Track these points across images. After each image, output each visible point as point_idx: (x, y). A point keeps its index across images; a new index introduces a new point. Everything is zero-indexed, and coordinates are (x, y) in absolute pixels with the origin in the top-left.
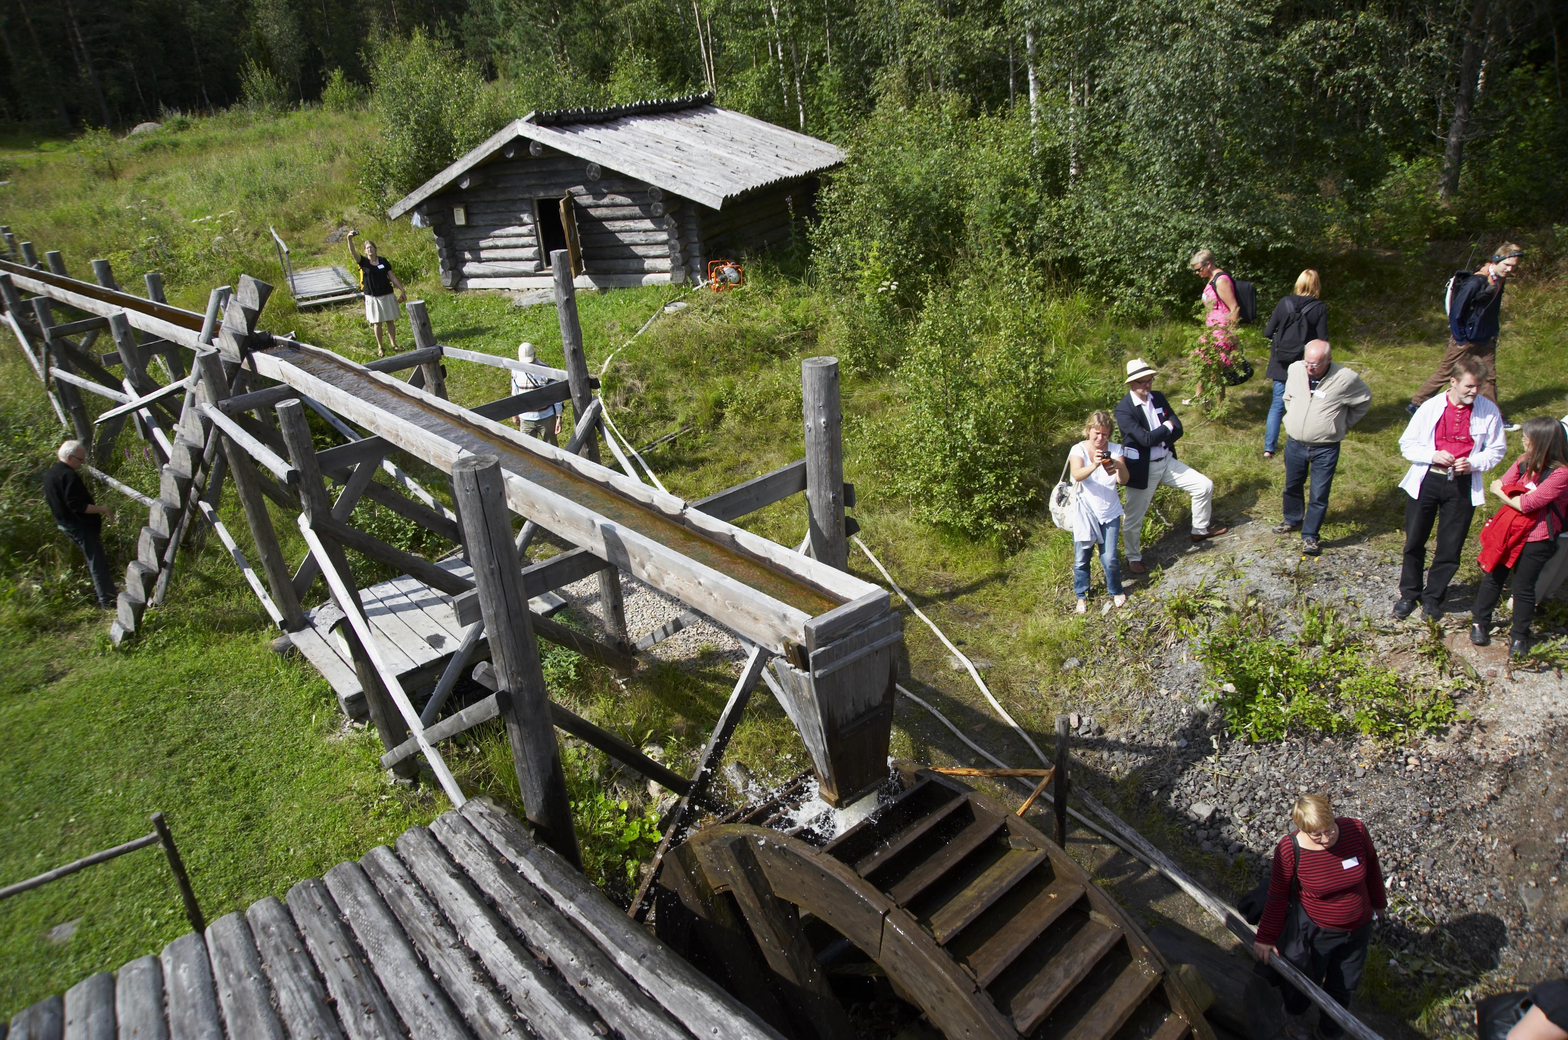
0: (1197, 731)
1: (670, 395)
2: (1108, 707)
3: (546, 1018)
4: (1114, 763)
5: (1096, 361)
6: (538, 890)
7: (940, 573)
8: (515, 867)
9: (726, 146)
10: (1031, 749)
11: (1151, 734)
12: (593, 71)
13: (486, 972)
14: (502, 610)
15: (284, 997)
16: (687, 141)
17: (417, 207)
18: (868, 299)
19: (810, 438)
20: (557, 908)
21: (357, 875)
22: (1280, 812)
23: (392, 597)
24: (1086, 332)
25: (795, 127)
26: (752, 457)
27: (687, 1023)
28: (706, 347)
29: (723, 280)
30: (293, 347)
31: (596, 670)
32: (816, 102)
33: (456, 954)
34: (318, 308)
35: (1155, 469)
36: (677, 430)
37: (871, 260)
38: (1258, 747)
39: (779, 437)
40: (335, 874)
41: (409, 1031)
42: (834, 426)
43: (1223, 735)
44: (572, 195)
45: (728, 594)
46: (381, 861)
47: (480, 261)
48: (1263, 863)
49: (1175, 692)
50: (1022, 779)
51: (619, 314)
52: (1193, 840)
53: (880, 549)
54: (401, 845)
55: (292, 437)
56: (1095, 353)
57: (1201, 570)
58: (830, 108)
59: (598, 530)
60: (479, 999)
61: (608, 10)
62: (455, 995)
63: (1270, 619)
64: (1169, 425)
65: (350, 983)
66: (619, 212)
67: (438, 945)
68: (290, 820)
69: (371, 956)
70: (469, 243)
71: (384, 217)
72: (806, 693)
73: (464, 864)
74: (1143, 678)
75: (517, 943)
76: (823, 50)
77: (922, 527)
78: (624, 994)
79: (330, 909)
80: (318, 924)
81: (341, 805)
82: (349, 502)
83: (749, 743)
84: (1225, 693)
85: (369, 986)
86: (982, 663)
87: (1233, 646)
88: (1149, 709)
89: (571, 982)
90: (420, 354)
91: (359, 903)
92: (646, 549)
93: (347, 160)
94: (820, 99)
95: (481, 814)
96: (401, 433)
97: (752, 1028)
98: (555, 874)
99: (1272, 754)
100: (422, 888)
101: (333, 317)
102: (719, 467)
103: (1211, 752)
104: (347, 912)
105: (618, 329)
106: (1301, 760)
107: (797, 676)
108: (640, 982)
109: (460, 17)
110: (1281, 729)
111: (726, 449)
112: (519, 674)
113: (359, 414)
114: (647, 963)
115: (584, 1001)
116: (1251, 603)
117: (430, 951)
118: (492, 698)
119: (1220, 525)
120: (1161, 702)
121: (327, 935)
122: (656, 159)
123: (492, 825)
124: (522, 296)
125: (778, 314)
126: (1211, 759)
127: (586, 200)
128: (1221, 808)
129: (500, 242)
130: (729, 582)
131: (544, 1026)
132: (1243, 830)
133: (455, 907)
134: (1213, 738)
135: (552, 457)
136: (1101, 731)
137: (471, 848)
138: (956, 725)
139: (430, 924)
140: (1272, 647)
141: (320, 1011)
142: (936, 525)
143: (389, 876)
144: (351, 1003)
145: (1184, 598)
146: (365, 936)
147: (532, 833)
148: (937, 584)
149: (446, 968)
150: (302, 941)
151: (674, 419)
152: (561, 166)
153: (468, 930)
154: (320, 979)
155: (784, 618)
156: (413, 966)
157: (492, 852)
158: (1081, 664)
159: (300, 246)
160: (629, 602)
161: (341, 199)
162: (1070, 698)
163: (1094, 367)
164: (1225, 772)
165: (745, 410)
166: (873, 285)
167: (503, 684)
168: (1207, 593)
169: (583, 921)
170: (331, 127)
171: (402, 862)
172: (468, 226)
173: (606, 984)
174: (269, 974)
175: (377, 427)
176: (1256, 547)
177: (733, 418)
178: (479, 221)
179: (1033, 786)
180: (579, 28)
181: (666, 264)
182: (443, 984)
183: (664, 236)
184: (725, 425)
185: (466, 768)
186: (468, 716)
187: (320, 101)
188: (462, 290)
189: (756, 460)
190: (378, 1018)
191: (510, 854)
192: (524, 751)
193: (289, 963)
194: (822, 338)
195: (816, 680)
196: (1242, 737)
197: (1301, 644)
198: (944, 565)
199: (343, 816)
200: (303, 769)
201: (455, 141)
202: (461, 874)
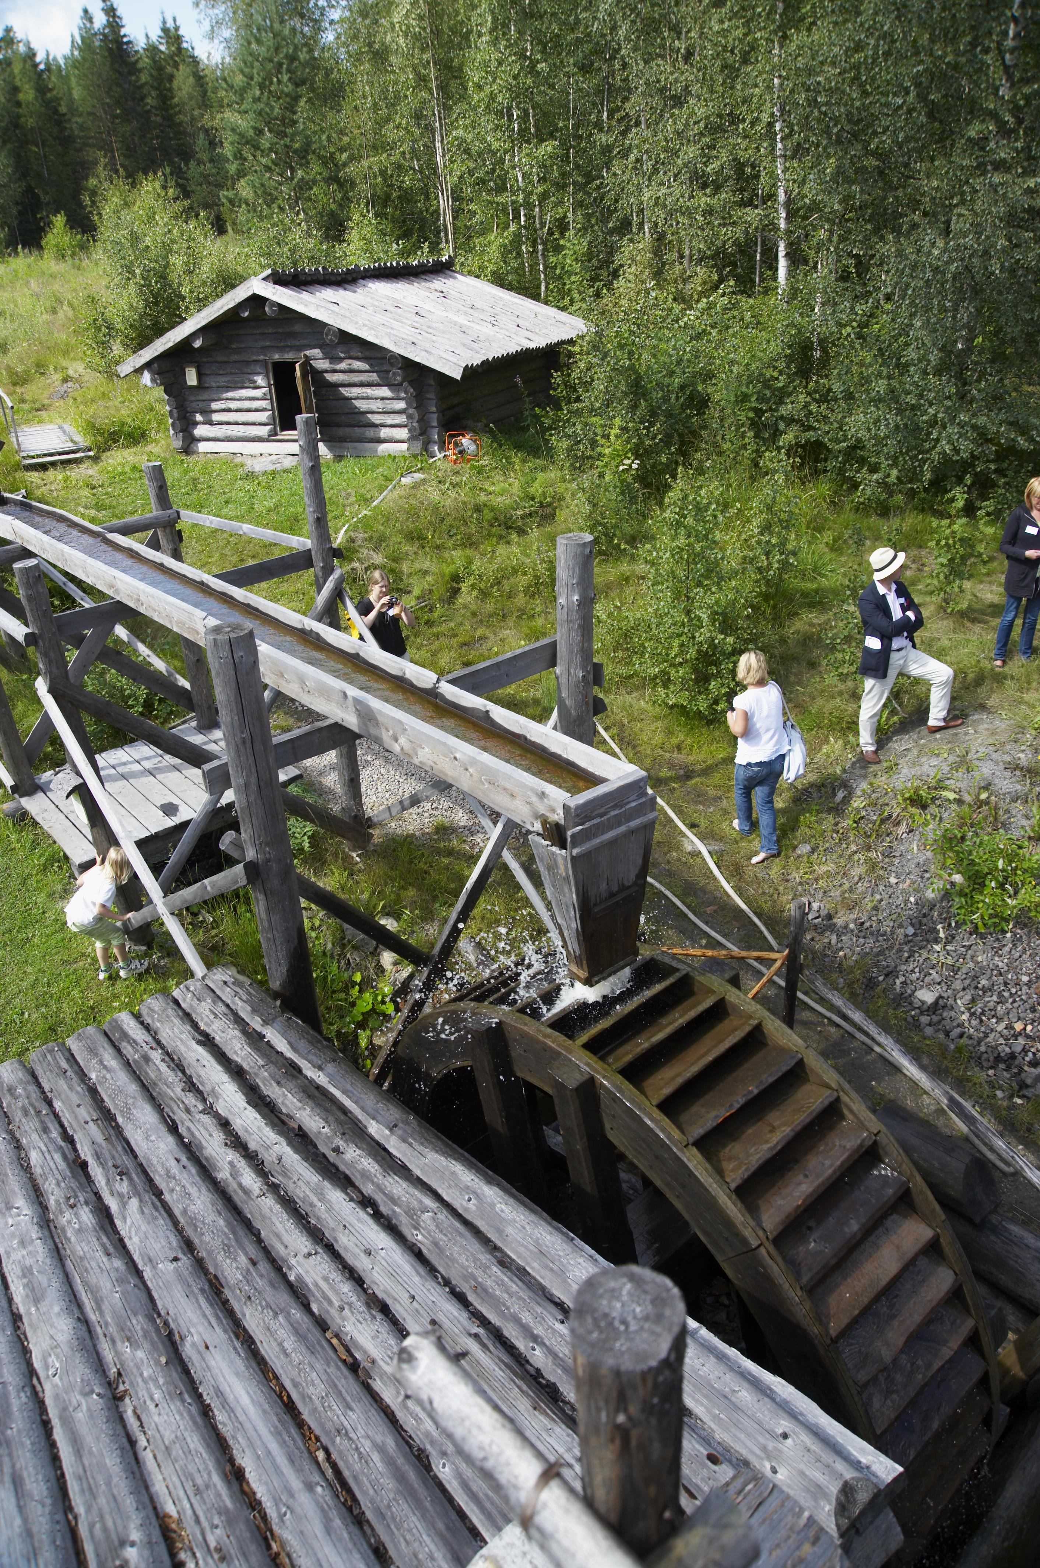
0: (924, 920)
1: (405, 567)
2: (838, 893)
3: (300, 1183)
4: (842, 949)
5: (835, 547)
6: (286, 1059)
7: (675, 755)
8: (262, 1036)
9: (466, 313)
10: (761, 932)
11: (880, 921)
12: (328, 229)
13: (237, 1137)
14: (253, 780)
15: (34, 1157)
16: (427, 307)
17: (148, 365)
18: (608, 478)
19: (561, 615)
20: (306, 1077)
21: (102, 1039)
22: (1001, 1001)
23: (124, 764)
24: (826, 519)
25: (536, 297)
26: (488, 633)
27: (440, 1191)
28: (442, 521)
29: (461, 452)
30: (25, 506)
31: (331, 842)
32: (558, 272)
33: (206, 1119)
34: (43, 467)
35: (896, 660)
36: (413, 603)
37: (612, 437)
38: (982, 936)
39: (516, 614)
40: (80, 1038)
41: (162, 1193)
42: (587, 603)
43: (950, 925)
44: (308, 359)
45: (485, 770)
46: (125, 1027)
47: (211, 423)
48: (983, 1049)
49: (904, 881)
50: (751, 961)
51: (354, 483)
52: (916, 1025)
53: (615, 730)
54: (144, 1011)
55: (30, 598)
56: (835, 541)
57: (934, 761)
58: (573, 279)
59: (350, 701)
60: (231, 1163)
61: (345, 165)
62: (207, 1159)
63: (1001, 812)
64: (911, 614)
65: (100, 1146)
66: (355, 378)
67: (188, 1111)
68: (24, 984)
69: (120, 1120)
70: (201, 404)
71: (111, 375)
72: (562, 871)
73: (209, 1031)
74: (873, 866)
75: (266, 1111)
76: (565, 217)
77: (658, 709)
78: (378, 1162)
79: (76, 1073)
80: (65, 1087)
81: (75, 970)
82: (83, 667)
83: (483, 919)
84: (953, 884)
85: (120, 1149)
86: (715, 847)
87: (963, 838)
88: (878, 897)
89: (323, 1149)
90: (156, 518)
91: (105, 1067)
92: (400, 722)
93: (70, 313)
94: (563, 268)
95: (225, 983)
96: (142, 598)
97: (506, 1197)
98: (302, 1044)
99: (996, 945)
100: (168, 1054)
101: (60, 477)
102: (454, 642)
103: (937, 940)
104: (93, 1076)
105: (353, 499)
106: (1024, 951)
107: (553, 853)
108: (391, 1150)
109: (187, 165)
110: (1007, 921)
111: (461, 624)
112: (267, 844)
113: (97, 578)
114: (400, 1132)
115: (337, 1169)
116: (984, 796)
117: (180, 1116)
118: (239, 868)
119: (956, 717)
120: (891, 890)
121: (75, 1099)
122: (395, 324)
123: (236, 994)
124: (255, 461)
125: (516, 489)
126: (937, 948)
127: (322, 364)
128: (945, 995)
129: (233, 405)
130: (486, 758)
131: (298, 1191)
132: (965, 1017)
133: (202, 1073)
134: (939, 927)
135: (299, 626)
136: (830, 917)
137: (216, 1016)
138: (688, 907)
139: (178, 1090)
140: (1001, 840)
141: (72, 1172)
142: (672, 707)
143: (135, 1041)
144: (102, 1165)
145: (917, 790)
146: (113, 1100)
147: (278, 1003)
148: (672, 767)
149: (197, 1133)
150: (50, 1103)
151: (409, 592)
152: (298, 328)
153: (217, 1097)
154: (70, 1140)
155: (543, 795)
156: (163, 1130)
157: (238, 1020)
158: (813, 850)
159: (23, 401)
160: (365, 775)
161: (65, 353)
162: (801, 883)
163: (833, 556)
164: (950, 961)
165: (482, 586)
166: (613, 464)
167: (251, 854)
168: (940, 786)
169: (333, 1090)
170: (53, 276)
171: (147, 1028)
172: (200, 387)
173: (358, 1152)
174: (18, 1135)
175: (117, 591)
176: (990, 741)
177: (469, 592)
178: (211, 382)
179: (763, 969)
180: (314, 182)
181: (403, 433)
182: (194, 1149)
183: (402, 405)
184: (461, 599)
185: (201, 936)
186: (213, 885)
187: (40, 248)
188: (194, 453)
189: (492, 636)
190: (131, 1179)
191: (256, 1023)
192: (270, 921)
193: (38, 1125)
194: (560, 515)
195: (574, 859)
196: (968, 927)
197: (1030, 838)
198: (679, 748)
199: (77, 981)
200: (36, 934)
201: (183, 298)
202: (207, 1041)
